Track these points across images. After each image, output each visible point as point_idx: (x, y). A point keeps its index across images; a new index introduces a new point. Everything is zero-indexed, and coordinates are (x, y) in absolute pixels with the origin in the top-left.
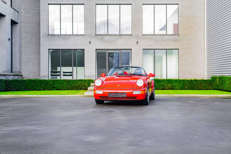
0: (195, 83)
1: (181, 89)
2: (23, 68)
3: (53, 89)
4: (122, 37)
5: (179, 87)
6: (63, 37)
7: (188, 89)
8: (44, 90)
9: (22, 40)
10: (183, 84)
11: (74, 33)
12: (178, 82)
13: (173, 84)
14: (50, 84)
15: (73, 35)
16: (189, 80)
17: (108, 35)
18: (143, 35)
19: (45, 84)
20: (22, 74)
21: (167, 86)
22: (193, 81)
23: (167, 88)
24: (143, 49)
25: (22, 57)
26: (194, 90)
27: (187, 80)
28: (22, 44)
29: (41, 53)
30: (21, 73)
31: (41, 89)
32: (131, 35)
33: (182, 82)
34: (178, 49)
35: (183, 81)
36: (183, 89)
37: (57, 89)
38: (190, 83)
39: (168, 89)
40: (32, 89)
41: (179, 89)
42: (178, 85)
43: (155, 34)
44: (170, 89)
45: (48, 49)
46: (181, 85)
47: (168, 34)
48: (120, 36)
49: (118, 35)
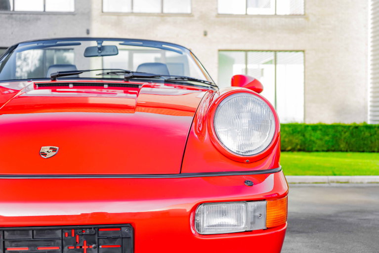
0: (367, 134)
1: (328, 151)
4: (169, 19)
5: (323, 146)
7: (347, 151)
10: (334, 137)
11: (47, 10)
12: (319, 132)
13: (307, 136)
15: (44, 13)
16: (349, 126)
21: (290, 142)
22: (362, 129)
23: (289, 148)
24: (219, 50)
26: (363, 151)
27: (344, 127)
33: (331, 131)
34: (303, 51)
35: (333, 127)
36: (334, 151)
38: (352, 134)
39: (292, 150)
41: (323, 151)
42: (321, 139)
43: (248, 13)
44: (299, 150)
46: (327, 138)
47: (280, 16)
48: (162, 16)
49: (158, 15)
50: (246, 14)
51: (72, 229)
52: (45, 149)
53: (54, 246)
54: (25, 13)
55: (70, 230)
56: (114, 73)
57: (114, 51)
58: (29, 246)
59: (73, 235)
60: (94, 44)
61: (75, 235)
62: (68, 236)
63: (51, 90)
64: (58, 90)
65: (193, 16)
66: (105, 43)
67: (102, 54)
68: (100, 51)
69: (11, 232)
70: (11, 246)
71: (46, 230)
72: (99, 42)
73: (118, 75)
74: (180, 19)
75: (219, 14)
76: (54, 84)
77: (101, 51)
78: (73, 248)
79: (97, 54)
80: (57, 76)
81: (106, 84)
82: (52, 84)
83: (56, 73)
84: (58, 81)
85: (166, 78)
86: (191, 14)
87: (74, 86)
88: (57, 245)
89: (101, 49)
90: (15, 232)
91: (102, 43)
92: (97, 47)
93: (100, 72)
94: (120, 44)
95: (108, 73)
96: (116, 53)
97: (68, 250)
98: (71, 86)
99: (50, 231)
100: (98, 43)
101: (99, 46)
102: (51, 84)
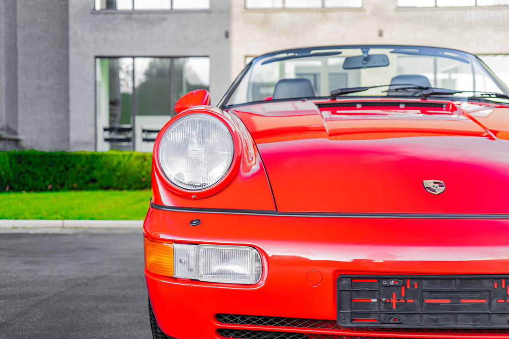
2: (20, 117)
3: (91, 185)
4: (334, 15)
6: (139, 16)
8: (57, 190)
9: (19, 31)
11: (176, 7)
14: (78, 167)
15: (172, 11)
17: (284, 9)
18: (399, 9)
19: (62, 168)
20: (20, 137)
25: (20, 82)
28: (19, 44)
29: (72, 69)
30: (15, 133)
31: (47, 187)
32: (360, 10)
37: (105, 184)
40: (16, 186)
43: (438, 5)
45: (93, 55)
47: (482, 8)
48: (323, 12)
49: (317, 10)
50: (436, 6)
51: (501, 279)
52: (429, 183)
53: (480, 298)
54: (148, 12)
55: (500, 280)
56: (404, 89)
57: (384, 60)
58: (450, 298)
59: (504, 287)
60: (358, 52)
61: (505, 286)
62: (498, 286)
63: (330, 112)
64: (338, 112)
65: (364, 11)
66: (372, 52)
67: (368, 65)
68: (365, 62)
69: (430, 281)
70: (430, 298)
71: (472, 279)
72: (364, 50)
73: (408, 92)
74: (346, 15)
75: (399, 7)
76: (333, 104)
77: (367, 61)
78: (503, 301)
79: (361, 65)
80: (339, 94)
81: (402, 103)
82: (331, 104)
83: (337, 91)
84: (338, 100)
85: (471, 95)
86: (362, 7)
87: (362, 106)
88: (484, 298)
89: (367, 59)
90: (436, 281)
91: (367, 52)
92: (362, 56)
93: (387, 88)
94: (391, 52)
95: (397, 90)
96: (386, 64)
97: (496, 303)
98: (359, 106)
99: (476, 281)
100: (363, 52)
101: (365, 55)
102: (329, 104)
